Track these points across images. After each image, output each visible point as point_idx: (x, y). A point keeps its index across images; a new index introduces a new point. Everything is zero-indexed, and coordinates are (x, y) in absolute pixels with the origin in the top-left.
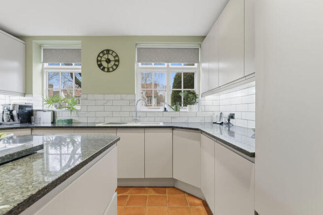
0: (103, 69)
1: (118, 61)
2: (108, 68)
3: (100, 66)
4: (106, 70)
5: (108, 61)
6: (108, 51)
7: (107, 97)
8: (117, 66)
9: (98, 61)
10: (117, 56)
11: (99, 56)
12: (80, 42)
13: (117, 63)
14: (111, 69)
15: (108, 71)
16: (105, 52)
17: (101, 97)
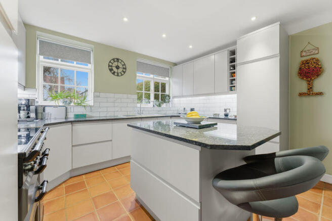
0: (114, 73)
1: (125, 69)
2: (118, 73)
3: (111, 70)
4: (116, 74)
5: (118, 67)
6: (118, 60)
7: (117, 96)
8: (124, 72)
9: (109, 66)
10: (125, 64)
11: (110, 62)
12: (93, 46)
13: (124, 70)
14: (120, 74)
15: (118, 75)
16: (116, 60)
17: (112, 95)
